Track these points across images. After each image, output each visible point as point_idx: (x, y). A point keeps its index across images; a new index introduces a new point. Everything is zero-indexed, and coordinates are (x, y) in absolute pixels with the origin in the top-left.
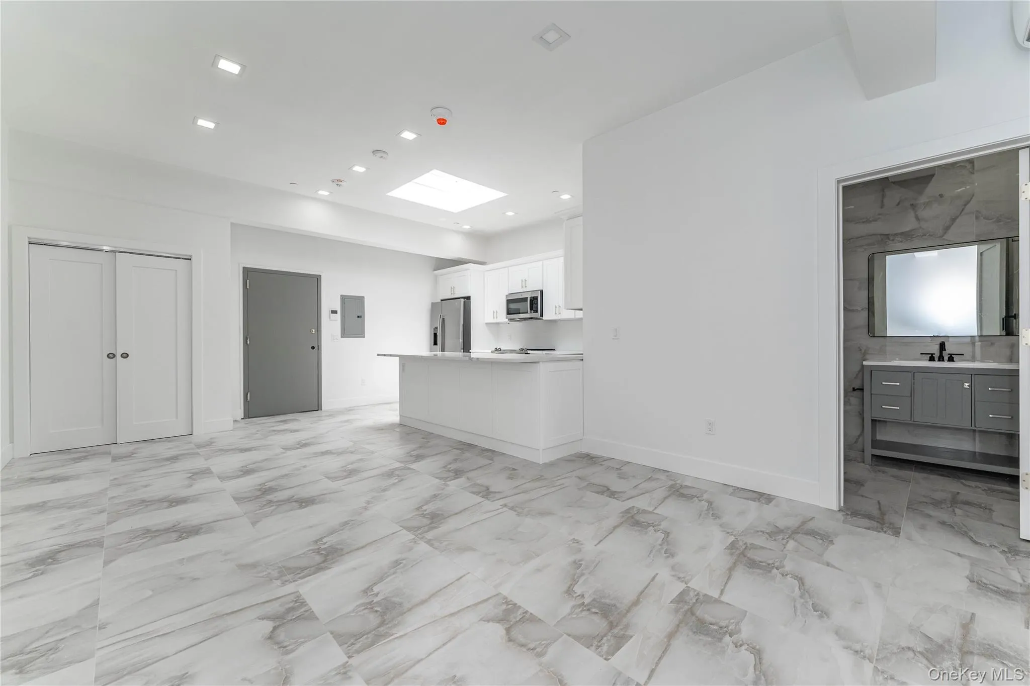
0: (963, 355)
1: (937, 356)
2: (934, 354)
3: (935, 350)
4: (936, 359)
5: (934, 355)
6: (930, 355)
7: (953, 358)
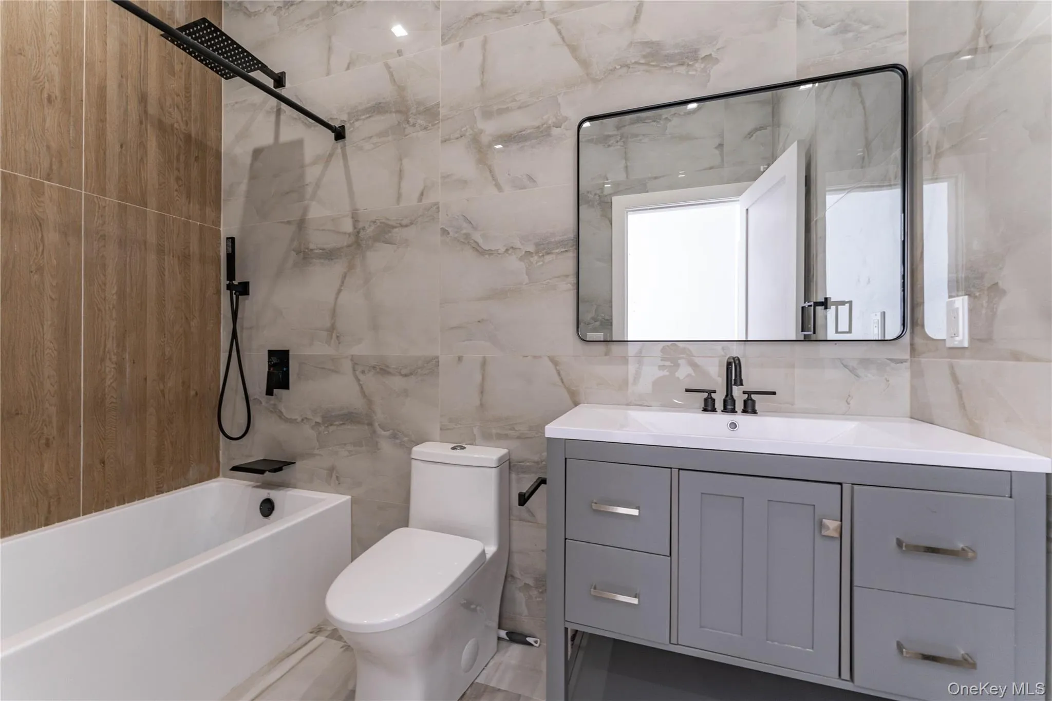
0: (774, 393)
1: (719, 398)
2: (714, 392)
3: (716, 380)
4: (719, 405)
5: (713, 395)
6: (706, 395)
7: (754, 402)
